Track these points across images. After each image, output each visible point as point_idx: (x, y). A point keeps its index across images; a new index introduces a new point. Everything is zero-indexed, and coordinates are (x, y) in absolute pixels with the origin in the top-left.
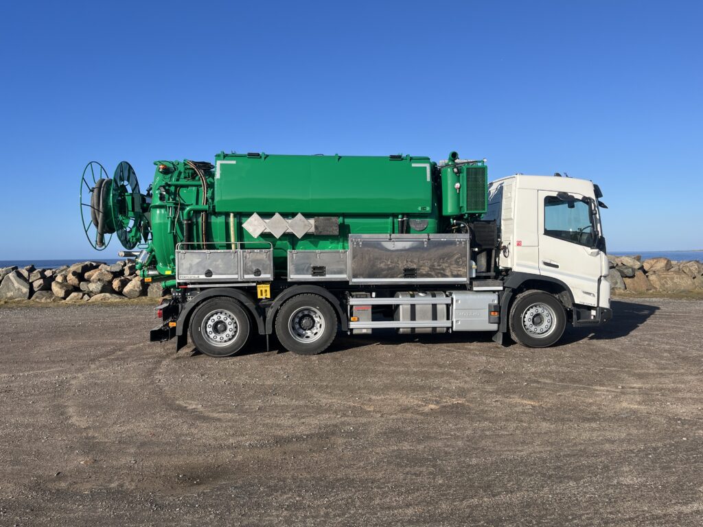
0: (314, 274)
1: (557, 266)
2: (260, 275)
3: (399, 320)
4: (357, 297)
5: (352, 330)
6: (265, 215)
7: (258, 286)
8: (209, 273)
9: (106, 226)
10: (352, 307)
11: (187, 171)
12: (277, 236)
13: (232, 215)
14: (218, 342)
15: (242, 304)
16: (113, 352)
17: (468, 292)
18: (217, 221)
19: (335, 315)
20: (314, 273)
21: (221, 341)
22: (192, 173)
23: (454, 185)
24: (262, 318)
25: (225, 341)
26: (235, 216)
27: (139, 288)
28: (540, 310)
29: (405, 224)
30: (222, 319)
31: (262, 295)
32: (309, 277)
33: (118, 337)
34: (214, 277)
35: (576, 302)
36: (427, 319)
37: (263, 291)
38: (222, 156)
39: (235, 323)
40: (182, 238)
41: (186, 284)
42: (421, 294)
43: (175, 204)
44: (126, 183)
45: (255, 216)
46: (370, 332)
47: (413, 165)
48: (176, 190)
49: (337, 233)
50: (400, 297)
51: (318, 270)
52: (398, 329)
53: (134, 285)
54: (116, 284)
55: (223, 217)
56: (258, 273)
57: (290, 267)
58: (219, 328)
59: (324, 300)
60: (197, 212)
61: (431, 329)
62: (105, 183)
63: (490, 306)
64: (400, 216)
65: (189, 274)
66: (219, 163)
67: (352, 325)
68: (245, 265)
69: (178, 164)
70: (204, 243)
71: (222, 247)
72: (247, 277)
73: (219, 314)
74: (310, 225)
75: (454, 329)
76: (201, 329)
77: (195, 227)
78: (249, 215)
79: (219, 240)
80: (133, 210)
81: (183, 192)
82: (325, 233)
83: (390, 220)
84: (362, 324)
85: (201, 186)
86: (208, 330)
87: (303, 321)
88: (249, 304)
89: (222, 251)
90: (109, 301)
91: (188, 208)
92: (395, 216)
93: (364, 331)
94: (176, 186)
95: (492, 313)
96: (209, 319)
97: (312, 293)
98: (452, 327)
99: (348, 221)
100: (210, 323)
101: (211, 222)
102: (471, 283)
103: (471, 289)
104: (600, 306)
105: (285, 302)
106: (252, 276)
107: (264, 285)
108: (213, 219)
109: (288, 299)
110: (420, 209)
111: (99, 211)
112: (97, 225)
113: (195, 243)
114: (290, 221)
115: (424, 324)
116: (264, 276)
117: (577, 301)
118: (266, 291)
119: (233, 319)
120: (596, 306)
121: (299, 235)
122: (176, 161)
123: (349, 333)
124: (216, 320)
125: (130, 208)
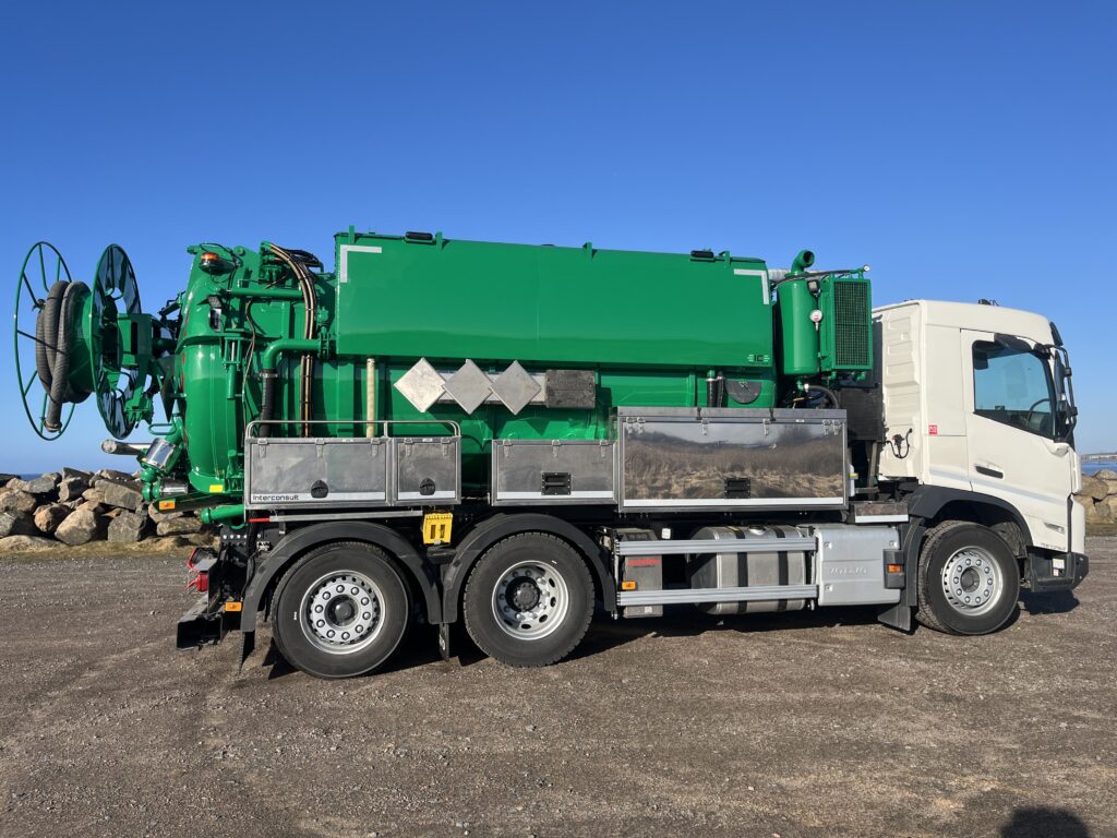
0: (547, 490)
1: (999, 475)
2: (432, 493)
3: (715, 586)
4: (630, 540)
5: (621, 609)
6: (444, 364)
7: (427, 516)
8: (320, 489)
9: (69, 385)
10: (622, 559)
11: (267, 268)
12: (469, 409)
13: (371, 362)
14: (336, 644)
15: (392, 556)
16: (76, 672)
17: (844, 526)
18: (337, 378)
19: (590, 579)
20: (547, 487)
21: (344, 641)
22: (277, 272)
23: (809, 314)
24: (435, 587)
25: (352, 642)
26: (376, 365)
27: (90, 524)
28: (974, 561)
29: (721, 389)
30: (347, 592)
31: (432, 536)
32: (535, 496)
33: (72, 631)
34: (331, 497)
35: (1035, 544)
36: (769, 583)
37: (438, 528)
38: (352, 237)
39: (375, 599)
40: (256, 412)
41: (265, 513)
42: (755, 531)
43: (243, 334)
44: (117, 293)
45: (423, 366)
46: (659, 612)
47: (737, 272)
48: (242, 307)
49: (591, 404)
50: (717, 537)
51: (555, 482)
52: (714, 604)
53: (79, 518)
54: (42, 517)
55: (350, 367)
56: (428, 487)
57: (497, 475)
58: (339, 611)
59: (566, 546)
60: (292, 355)
61: (776, 603)
62: (71, 291)
63: (885, 553)
64: (711, 373)
65: (276, 491)
66: (345, 249)
67: (625, 599)
68: (401, 470)
69: (244, 254)
70: (307, 421)
71: (344, 431)
72: (404, 496)
73: (339, 581)
74: (536, 388)
75: (821, 602)
76: (299, 616)
77: (286, 386)
78: (407, 363)
79: (336, 416)
80: (134, 351)
81: (258, 311)
82: (566, 404)
83: (690, 380)
84: (643, 597)
85: (301, 299)
86: (315, 617)
87: (518, 593)
88: (408, 556)
89: (344, 440)
90: (27, 551)
91: (272, 347)
92: (700, 372)
93: (648, 611)
94: (243, 298)
95: (891, 568)
96: (316, 592)
97: (540, 531)
98: (816, 600)
99: (608, 381)
100: (319, 600)
101: (321, 380)
102: (851, 510)
103: (850, 522)
104: (1073, 550)
105: (484, 551)
106: (415, 496)
107: (440, 515)
108: (328, 372)
109: (491, 545)
110: (751, 358)
111: (55, 349)
112: (47, 382)
113: (285, 421)
114: (495, 377)
115: (763, 592)
116: (440, 495)
117: (1037, 543)
118: (443, 527)
119: (370, 591)
120: (1066, 551)
121: (515, 409)
122: (238, 248)
123: (616, 617)
124: (334, 594)
125: (127, 346)
